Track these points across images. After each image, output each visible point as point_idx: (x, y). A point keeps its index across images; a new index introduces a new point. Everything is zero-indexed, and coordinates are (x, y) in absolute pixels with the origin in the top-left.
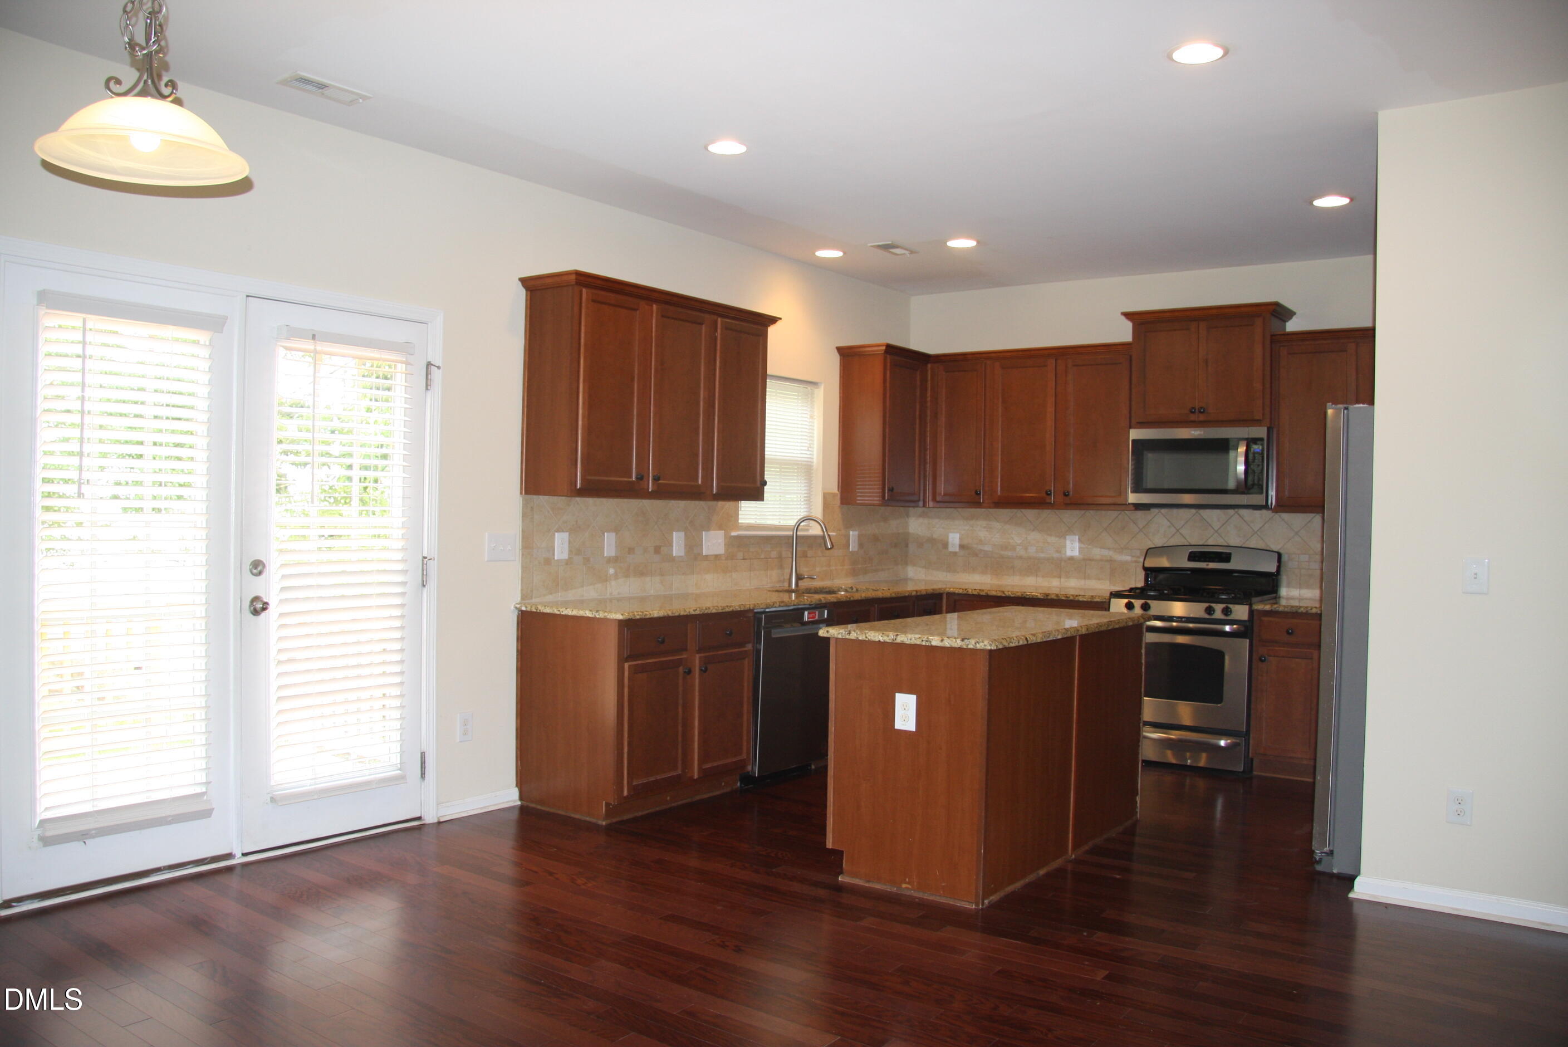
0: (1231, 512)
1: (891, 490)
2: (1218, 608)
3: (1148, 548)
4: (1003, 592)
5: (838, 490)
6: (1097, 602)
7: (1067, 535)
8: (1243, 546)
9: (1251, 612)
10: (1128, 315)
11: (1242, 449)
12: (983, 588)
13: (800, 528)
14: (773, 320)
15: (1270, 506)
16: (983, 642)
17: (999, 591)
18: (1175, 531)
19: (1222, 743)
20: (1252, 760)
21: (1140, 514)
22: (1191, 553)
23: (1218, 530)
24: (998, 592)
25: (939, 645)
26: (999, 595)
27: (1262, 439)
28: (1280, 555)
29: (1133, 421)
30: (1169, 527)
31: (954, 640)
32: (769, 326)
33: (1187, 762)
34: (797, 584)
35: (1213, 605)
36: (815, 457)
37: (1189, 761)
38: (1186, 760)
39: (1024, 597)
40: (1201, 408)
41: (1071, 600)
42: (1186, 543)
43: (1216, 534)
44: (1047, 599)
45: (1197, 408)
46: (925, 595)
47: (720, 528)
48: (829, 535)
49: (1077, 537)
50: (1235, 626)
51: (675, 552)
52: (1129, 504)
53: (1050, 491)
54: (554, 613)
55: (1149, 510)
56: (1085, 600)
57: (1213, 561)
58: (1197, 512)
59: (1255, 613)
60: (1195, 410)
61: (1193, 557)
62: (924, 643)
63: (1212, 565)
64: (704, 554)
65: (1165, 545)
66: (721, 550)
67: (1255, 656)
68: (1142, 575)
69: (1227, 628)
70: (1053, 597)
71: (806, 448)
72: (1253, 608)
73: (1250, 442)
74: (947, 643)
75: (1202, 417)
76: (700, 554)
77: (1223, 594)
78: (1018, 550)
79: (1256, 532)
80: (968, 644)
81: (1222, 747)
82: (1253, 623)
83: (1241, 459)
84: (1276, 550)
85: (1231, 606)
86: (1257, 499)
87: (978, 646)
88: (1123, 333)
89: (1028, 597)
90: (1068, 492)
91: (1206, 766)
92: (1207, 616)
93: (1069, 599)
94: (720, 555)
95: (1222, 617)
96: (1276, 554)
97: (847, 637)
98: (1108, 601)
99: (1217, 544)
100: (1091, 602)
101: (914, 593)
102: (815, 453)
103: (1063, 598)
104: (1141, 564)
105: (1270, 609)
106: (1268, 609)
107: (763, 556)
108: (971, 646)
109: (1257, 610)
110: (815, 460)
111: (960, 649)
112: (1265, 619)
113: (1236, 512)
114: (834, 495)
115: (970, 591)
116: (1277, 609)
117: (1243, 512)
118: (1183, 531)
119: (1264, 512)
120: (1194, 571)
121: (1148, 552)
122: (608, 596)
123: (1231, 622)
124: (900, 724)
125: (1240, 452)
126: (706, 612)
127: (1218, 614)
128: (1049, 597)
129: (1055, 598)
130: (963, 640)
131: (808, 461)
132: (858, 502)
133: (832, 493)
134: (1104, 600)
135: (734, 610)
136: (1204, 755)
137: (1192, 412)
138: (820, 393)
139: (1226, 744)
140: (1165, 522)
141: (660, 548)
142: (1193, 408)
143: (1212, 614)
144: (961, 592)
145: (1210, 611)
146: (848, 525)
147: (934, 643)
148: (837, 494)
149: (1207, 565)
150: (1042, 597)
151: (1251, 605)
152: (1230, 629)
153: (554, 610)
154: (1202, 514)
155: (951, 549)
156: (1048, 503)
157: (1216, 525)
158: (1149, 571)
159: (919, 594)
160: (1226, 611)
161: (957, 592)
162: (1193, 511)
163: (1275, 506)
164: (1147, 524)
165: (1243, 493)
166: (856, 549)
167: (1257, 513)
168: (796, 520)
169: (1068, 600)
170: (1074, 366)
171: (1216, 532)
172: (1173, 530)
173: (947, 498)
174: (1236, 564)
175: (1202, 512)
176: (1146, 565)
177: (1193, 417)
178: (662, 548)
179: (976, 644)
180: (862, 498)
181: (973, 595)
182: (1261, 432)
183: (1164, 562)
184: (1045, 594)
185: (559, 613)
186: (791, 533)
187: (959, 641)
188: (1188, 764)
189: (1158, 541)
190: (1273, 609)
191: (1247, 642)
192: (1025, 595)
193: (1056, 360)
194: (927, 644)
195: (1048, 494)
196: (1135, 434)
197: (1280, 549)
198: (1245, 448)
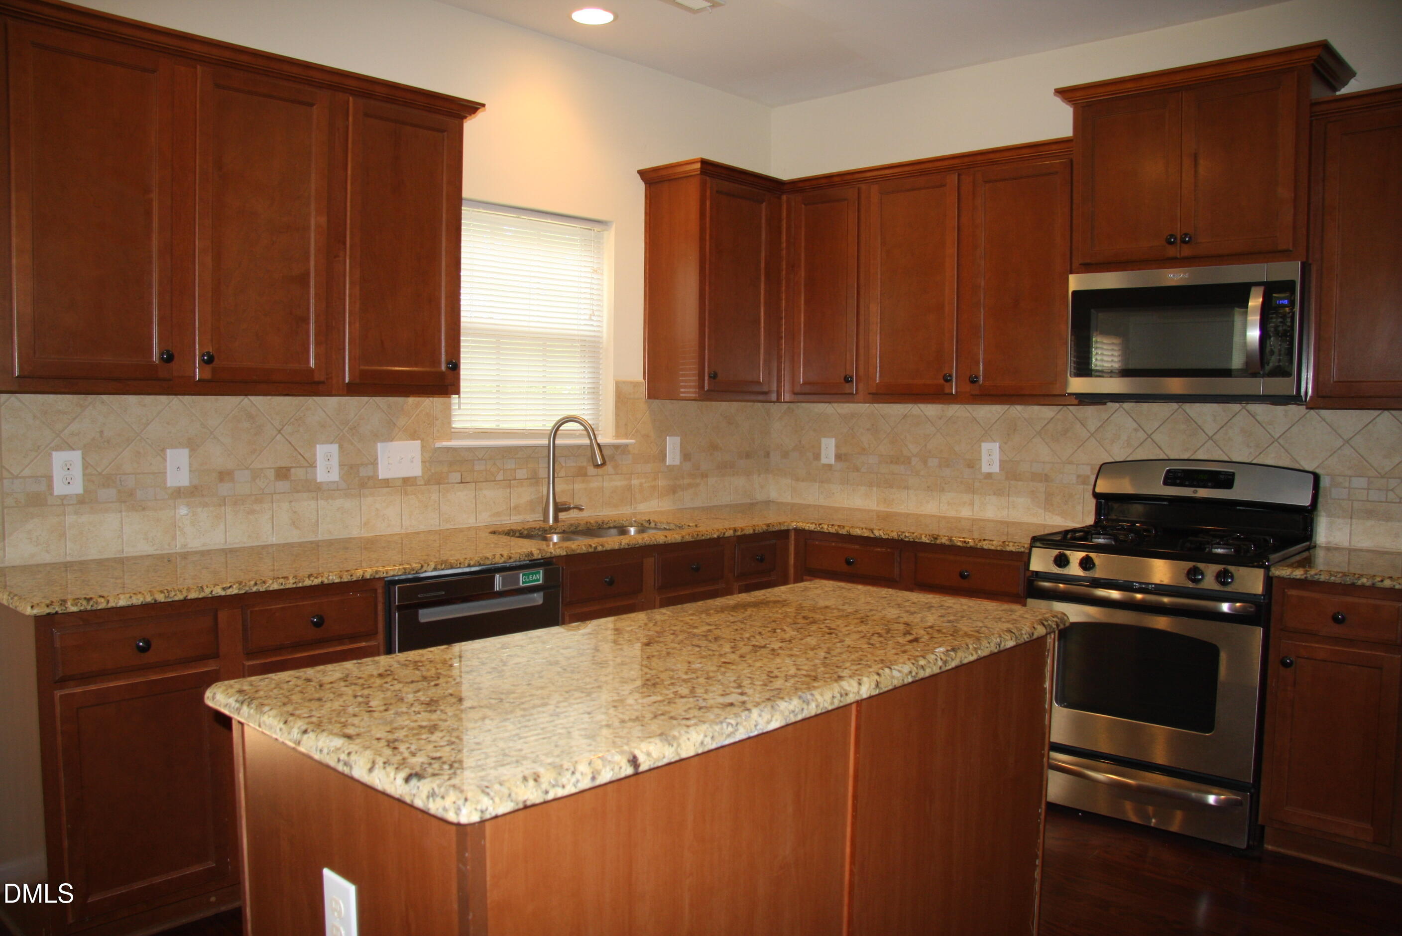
0: (1236, 407)
1: (713, 376)
2: (1210, 570)
3: (1102, 463)
4: (872, 531)
5: (644, 378)
6: (1011, 553)
7: (983, 441)
8: (1255, 462)
9: (1269, 581)
10: (1064, 93)
11: (1255, 302)
12: (844, 524)
13: (559, 432)
14: (472, 108)
15: (1304, 399)
17: (866, 528)
18: (1144, 436)
19: (1211, 799)
20: (1263, 828)
21: (1090, 411)
22: (1168, 471)
23: (1212, 436)
24: (864, 530)
26: (866, 535)
27: (1292, 283)
28: (1316, 478)
29: (1076, 264)
30: (1136, 430)
32: (466, 117)
33: (1150, 822)
34: (556, 519)
35: (1201, 566)
36: (605, 330)
37: (1153, 820)
38: (1149, 819)
39: (902, 540)
40: (1186, 235)
41: (971, 547)
42: (1162, 456)
43: (1210, 441)
44: (935, 544)
45: (1179, 237)
46: (750, 535)
47: (413, 436)
48: (599, 445)
49: (997, 444)
50: (1238, 604)
51: (321, 475)
52: (1070, 394)
53: (951, 376)
55: (1105, 404)
56: (993, 548)
57: (1205, 486)
58: (1180, 407)
59: (1274, 581)
60: (1175, 239)
61: (1172, 478)
63: (1203, 493)
64: (380, 478)
65: (1128, 459)
66: (415, 470)
67: (1271, 657)
68: (1092, 504)
69: (1225, 607)
70: (944, 540)
71: (587, 317)
72: (1271, 574)
73: (1271, 289)
75: (1186, 251)
76: (374, 477)
77: (1219, 545)
78: (913, 463)
79: (1277, 440)
81: (1211, 806)
82: (1270, 599)
83: (1254, 319)
84: (1310, 470)
85: (1231, 568)
86: (1279, 386)
88: (1060, 123)
89: (907, 539)
90: (976, 377)
91: (1180, 832)
92: (1190, 585)
93: (968, 545)
94: (415, 478)
95: (1216, 587)
96: (1312, 476)
98: (1027, 551)
99: (1212, 459)
100: (1002, 551)
101: (730, 533)
102: (605, 325)
103: (959, 544)
104: (1091, 487)
105: (1303, 577)
106: (1298, 577)
107: (500, 477)
109: (1278, 577)
110: (605, 335)
112: (1293, 592)
113: (1244, 408)
114: (635, 385)
115: (825, 527)
116: (1317, 577)
117: (1259, 409)
118: (1156, 437)
119: (1292, 408)
120: (1174, 500)
121: (1104, 469)
122: (178, 549)
123: (1230, 598)
125: (1254, 307)
126: (254, 589)
127: (1209, 582)
128: (938, 542)
129: (947, 543)
131: (594, 336)
132: (682, 395)
133: (631, 383)
134: (1022, 550)
135: (326, 581)
136: (1179, 815)
137: (1170, 243)
138: (610, 237)
139: (1216, 801)
140: (1130, 424)
141: (289, 470)
142: (1172, 236)
143: (1200, 580)
144: (813, 529)
145: (1193, 574)
146: (663, 429)
148: (641, 383)
149: (1195, 492)
150: (927, 541)
151: (1267, 569)
152: (1230, 608)
154: (1188, 411)
155: (824, 461)
156: (947, 394)
157: (1210, 428)
158: (1104, 501)
159: (739, 533)
160: (1224, 577)
161: (807, 528)
162: (1175, 406)
163: (1311, 397)
164: (1101, 426)
165: (1255, 375)
166: (677, 462)
167: (1279, 410)
168: (555, 422)
169: (966, 547)
170: (986, 182)
171: (1211, 438)
172: (1142, 435)
173: (807, 389)
174: (1239, 492)
175: (1187, 407)
176: (1098, 490)
177: (1171, 251)
178: (293, 470)
180: (686, 390)
181: (829, 533)
182: (1290, 270)
183: (1124, 486)
184: (933, 536)
186: (547, 442)
188: (1152, 825)
189: (1119, 454)
190: (1309, 578)
191: (1259, 631)
192: (902, 537)
193: (959, 175)
195: (947, 379)
196: (1075, 282)
197: (1316, 468)
198: (1261, 300)
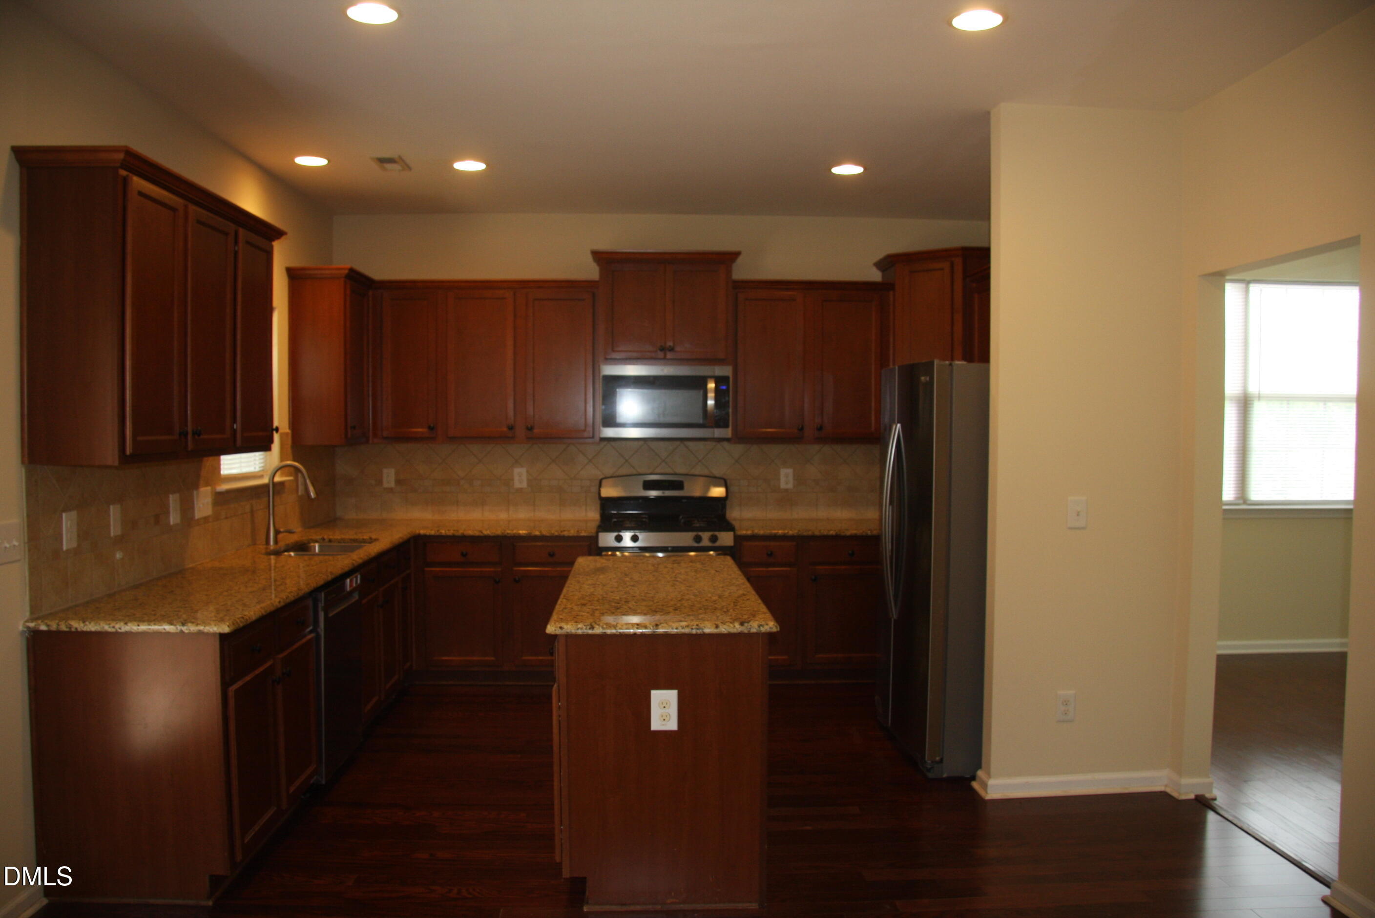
2: (706, 536)
5: (290, 429)
7: (515, 467)
8: (690, 473)
9: (735, 538)
10: (594, 254)
11: (711, 386)
13: (275, 475)
14: (280, 233)
16: (767, 625)
18: (624, 461)
22: (643, 482)
23: (665, 459)
25: (713, 632)
27: (729, 378)
28: (725, 481)
30: (618, 457)
31: (731, 625)
35: (701, 533)
40: (669, 346)
42: (635, 472)
43: (663, 464)
47: (208, 484)
49: (525, 469)
51: (173, 520)
53: (511, 425)
54: (103, 630)
57: (667, 489)
58: (645, 443)
59: (738, 539)
60: (663, 347)
61: (647, 485)
62: (694, 632)
63: (668, 493)
64: (197, 518)
65: (615, 475)
66: (211, 511)
68: (596, 504)
72: (736, 534)
73: (721, 380)
74: (724, 630)
75: (671, 355)
76: (194, 518)
78: (461, 484)
79: (701, 461)
80: (750, 628)
82: (737, 548)
83: (711, 395)
84: (720, 477)
85: (717, 533)
87: (763, 630)
88: (591, 271)
90: (531, 426)
92: (696, 545)
94: (211, 517)
95: (709, 544)
97: (590, 632)
98: (596, 535)
108: (754, 630)
109: (739, 536)
111: (740, 634)
112: (747, 543)
113: (682, 443)
114: (287, 435)
118: (631, 461)
120: (658, 499)
121: (602, 483)
122: (117, 588)
124: (656, 724)
125: (710, 389)
127: (706, 542)
130: (742, 624)
134: (591, 534)
140: (614, 453)
141: (159, 518)
143: (700, 542)
145: (698, 539)
147: (707, 631)
148: (289, 433)
149: (663, 493)
153: (103, 627)
155: (386, 485)
156: (508, 437)
157: (663, 455)
158: (605, 501)
160: (714, 539)
164: (596, 455)
165: (712, 427)
170: (535, 299)
174: (691, 491)
176: (602, 495)
178: (161, 518)
179: (759, 627)
183: (622, 491)
185: (113, 630)
187: (737, 625)
189: (608, 471)
194: (699, 632)
195: (510, 429)
197: (723, 475)
198: (715, 386)
